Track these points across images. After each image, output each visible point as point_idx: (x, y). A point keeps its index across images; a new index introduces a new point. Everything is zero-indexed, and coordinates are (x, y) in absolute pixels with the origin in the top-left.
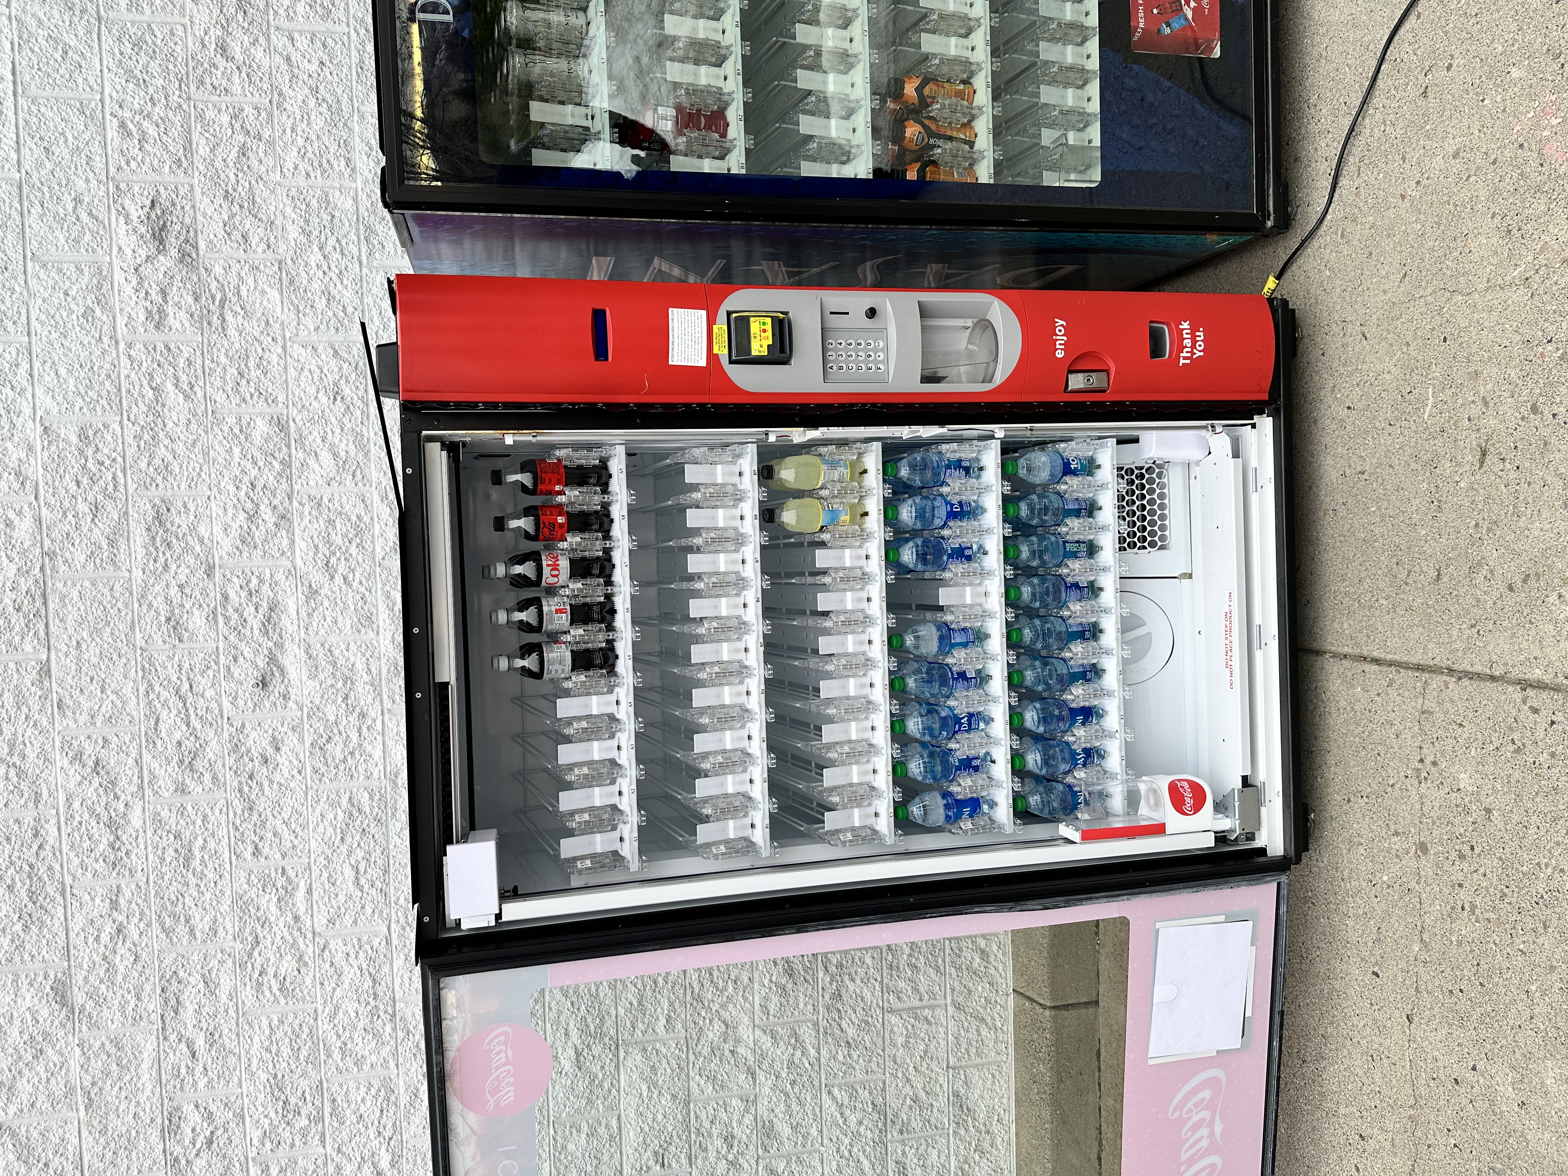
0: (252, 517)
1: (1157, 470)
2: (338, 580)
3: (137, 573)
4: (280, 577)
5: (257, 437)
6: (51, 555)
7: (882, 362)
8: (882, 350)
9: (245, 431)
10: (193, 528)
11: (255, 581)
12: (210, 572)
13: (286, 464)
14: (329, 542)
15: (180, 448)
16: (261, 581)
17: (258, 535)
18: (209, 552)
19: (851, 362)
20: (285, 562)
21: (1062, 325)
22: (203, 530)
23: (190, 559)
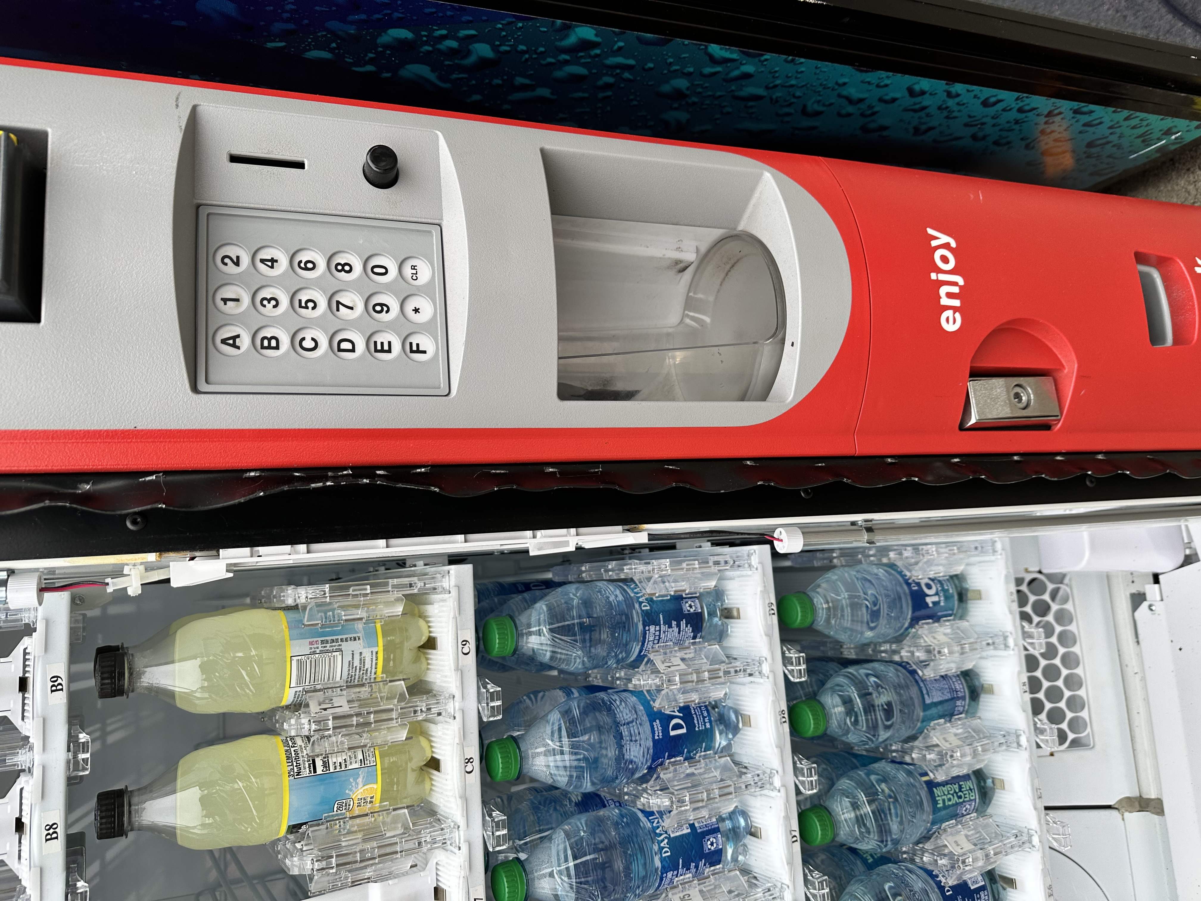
1: (1050, 586)
7: (427, 328)
8: (426, 290)
19: (311, 324)
21: (946, 246)
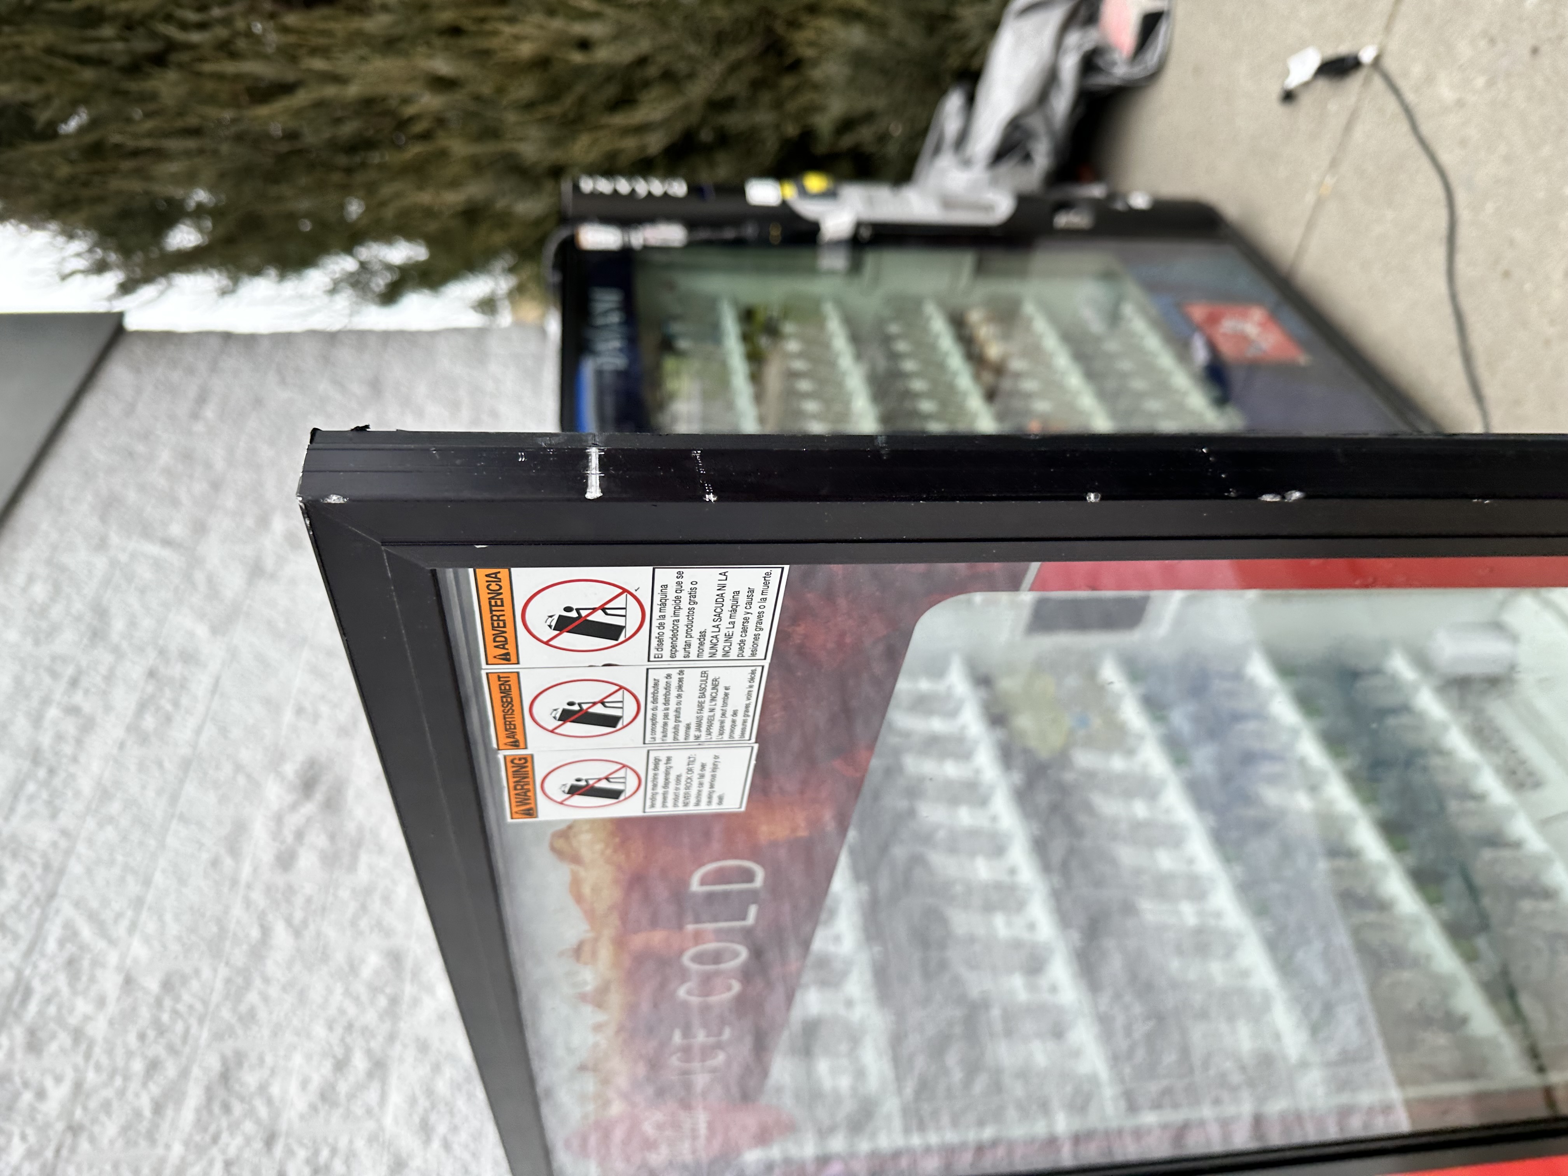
0: (341, 1065)
2: (436, 1144)
3: (177, 1149)
4: (360, 1144)
5: (366, 972)
6: (74, 1129)
9: (353, 967)
10: (263, 1088)
11: (325, 1153)
12: (270, 1141)
13: (394, 1001)
14: (430, 1092)
15: (274, 991)
16: (334, 1151)
17: (343, 1088)
18: (276, 1115)
20: (371, 1125)
22: (275, 1090)
23: (249, 1126)
